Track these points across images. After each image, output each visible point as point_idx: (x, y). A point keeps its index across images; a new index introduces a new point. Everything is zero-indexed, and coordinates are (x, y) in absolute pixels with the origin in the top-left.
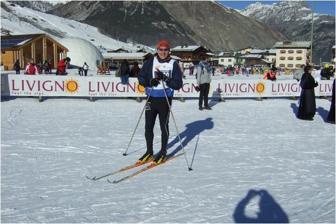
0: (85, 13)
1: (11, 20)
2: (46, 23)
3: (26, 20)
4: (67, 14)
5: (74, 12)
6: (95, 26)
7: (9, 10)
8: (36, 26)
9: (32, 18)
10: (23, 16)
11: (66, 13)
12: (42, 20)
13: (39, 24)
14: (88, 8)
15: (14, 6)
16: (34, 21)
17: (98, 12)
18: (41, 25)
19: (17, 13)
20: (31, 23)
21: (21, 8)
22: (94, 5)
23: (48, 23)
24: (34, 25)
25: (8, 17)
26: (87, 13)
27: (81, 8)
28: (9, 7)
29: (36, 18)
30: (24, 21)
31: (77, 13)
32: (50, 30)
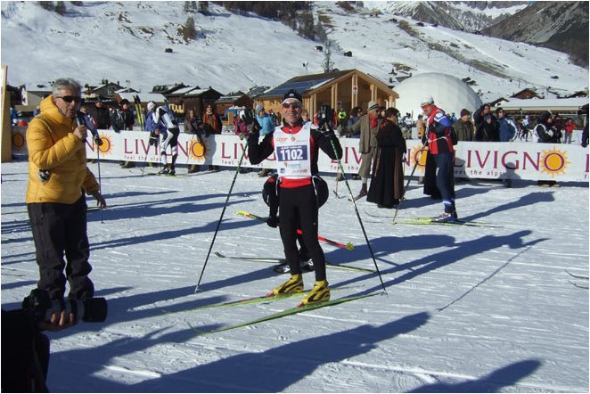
0: (549, 29)
1: (414, 49)
2: (473, 50)
3: (439, 48)
4: (516, 33)
5: (529, 28)
6: (563, 51)
7: (413, 34)
8: (455, 57)
9: (449, 44)
10: (434, 42)
11: (514, 30)
12: (466, 46)
13: (460, 53)
14: (554, 18)
15: (422, 25)
16: (452, 48)
17: (573, 24)
18: (464, 55)
19: (426, 37)
20: (448, 51)
21: (432, 28)
22: (567, 12)
23: (476, 51)
24: (452, 56)
25: (411, 45)
26: (554, 27)
27: (541, 20)
28: (413, 28)
29: (456, 43)
30: (436, 49)
31: (534, 29)
32: (477, 62)
